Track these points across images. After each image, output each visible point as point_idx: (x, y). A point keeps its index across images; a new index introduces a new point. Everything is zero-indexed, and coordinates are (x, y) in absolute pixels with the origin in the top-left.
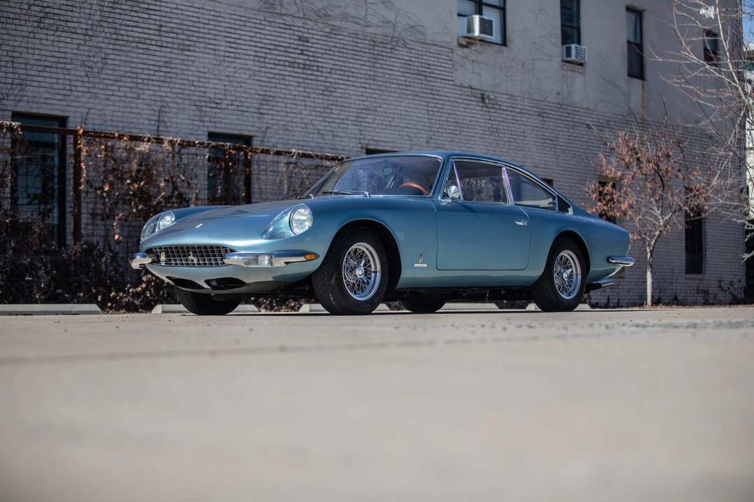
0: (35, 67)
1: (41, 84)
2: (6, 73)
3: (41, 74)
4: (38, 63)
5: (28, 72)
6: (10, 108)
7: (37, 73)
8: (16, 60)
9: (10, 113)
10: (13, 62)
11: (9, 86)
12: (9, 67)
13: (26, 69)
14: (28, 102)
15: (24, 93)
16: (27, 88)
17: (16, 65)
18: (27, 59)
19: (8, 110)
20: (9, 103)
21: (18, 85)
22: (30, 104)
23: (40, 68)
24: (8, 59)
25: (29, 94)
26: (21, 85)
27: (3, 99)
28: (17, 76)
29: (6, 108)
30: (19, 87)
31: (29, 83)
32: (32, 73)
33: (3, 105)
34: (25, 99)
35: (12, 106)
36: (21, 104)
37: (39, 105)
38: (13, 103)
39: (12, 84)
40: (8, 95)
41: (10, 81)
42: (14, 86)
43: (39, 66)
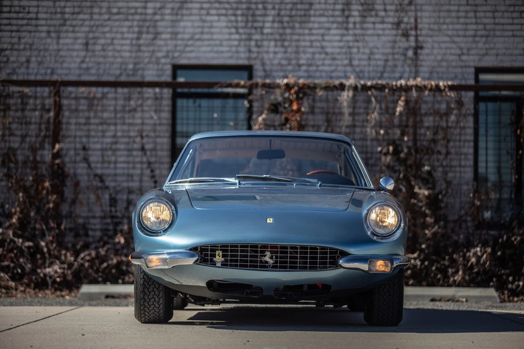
0: (506, 14)
1: (515, 33)
2: (466, 24)
3: (516, 21)
4: (512, 9)
5: (497, 21)
6: (472, 64)
7: (510, 21)
8: (479, 8)
9: (473, 70)
10: (475, 12)
11: (471, 39)
12: (471, 18)
13: (494, 18)
14: (497, 55)
15: (492, 45)
16: (496, 39)
17: (478, 14)
18: (495, 5)
19: (469, 67)
20: (471, 58)
21: (482, 36)
22: (500, 57)
23: (515, 15)
24: (468, 8)
25: (498, 46)
26: (487, 36)
27: (463, 54)
28: (481, 27)
29: (467, 64)
30: (484, 39)
31: (498, 33)
32: (502, 21)
33: (462, 61)
34: (494, 52)
35: (474, 61)
36: (487, 58)
37: (514, 58)
38: (476, 58)
39: (475, 36)
40: (469, 49)
41: (472, 33)
42: (477, 39)
43: (512, 12)
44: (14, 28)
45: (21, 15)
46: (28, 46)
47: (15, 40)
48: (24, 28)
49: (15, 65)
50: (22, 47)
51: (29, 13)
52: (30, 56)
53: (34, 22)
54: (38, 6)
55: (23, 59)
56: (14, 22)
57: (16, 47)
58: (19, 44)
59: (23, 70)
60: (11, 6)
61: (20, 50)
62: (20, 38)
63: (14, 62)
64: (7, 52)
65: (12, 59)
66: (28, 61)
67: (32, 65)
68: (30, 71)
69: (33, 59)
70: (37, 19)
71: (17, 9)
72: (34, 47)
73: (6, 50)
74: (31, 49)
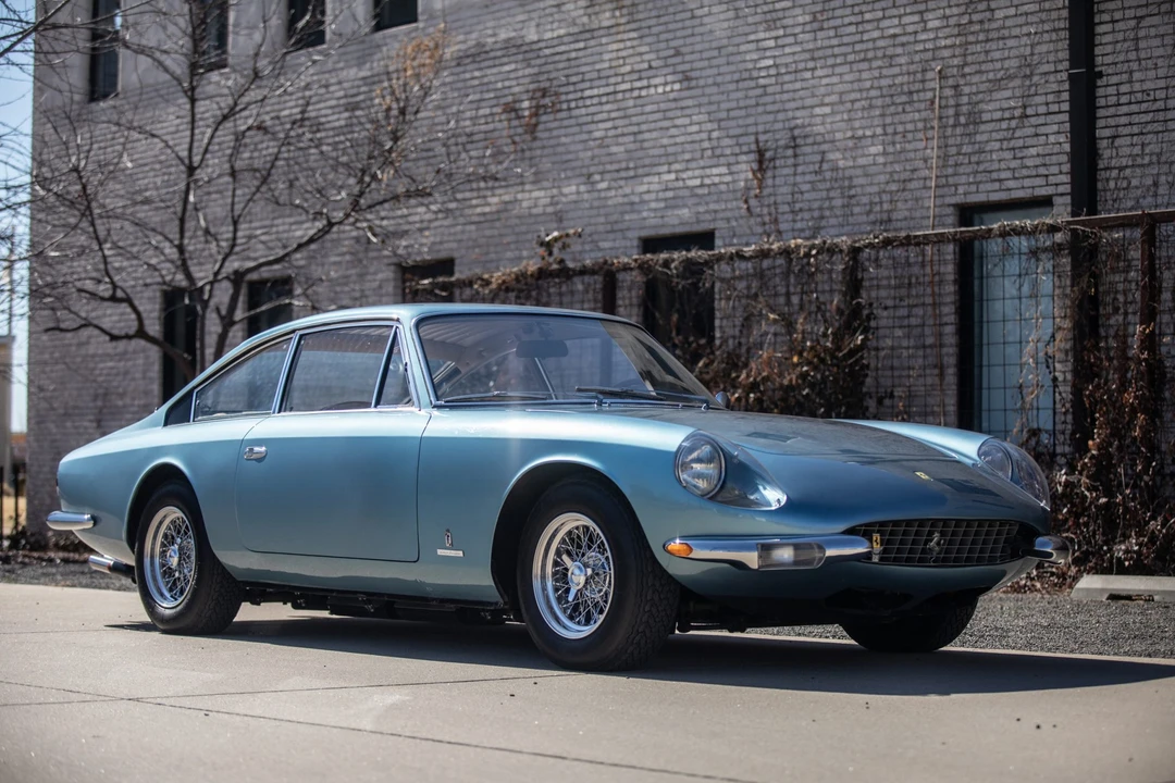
44: (1136, 129)
45: (1144, 106)
46: (1154, 158)
47: (1137, 150)
48: (1149, 128)
49: (1139, 192)
50: (1147, 160)
51: (1155, 100)
52: (1158, 174)
53: (1161, 116)
54: (1167, 88)
55: (1149, 181)
56: (1136, 119)
57: (1139, 161)
58: (1143, 155)
59: (1150, 200)
60: (1130, 93)
61: (1143, 166)
62: (1143, 145)
63: (1137, 187)
64: (1128, 171)
65: (1135, 182)
66: (1156, 184)
67: (1161, 190)
68: (1160, 200)
69: (1163, 179)
70: (1166, 109)
71: (1139, 96)
72: (1163, 159)
73: (1127, 167)
74: (1159, 163)
